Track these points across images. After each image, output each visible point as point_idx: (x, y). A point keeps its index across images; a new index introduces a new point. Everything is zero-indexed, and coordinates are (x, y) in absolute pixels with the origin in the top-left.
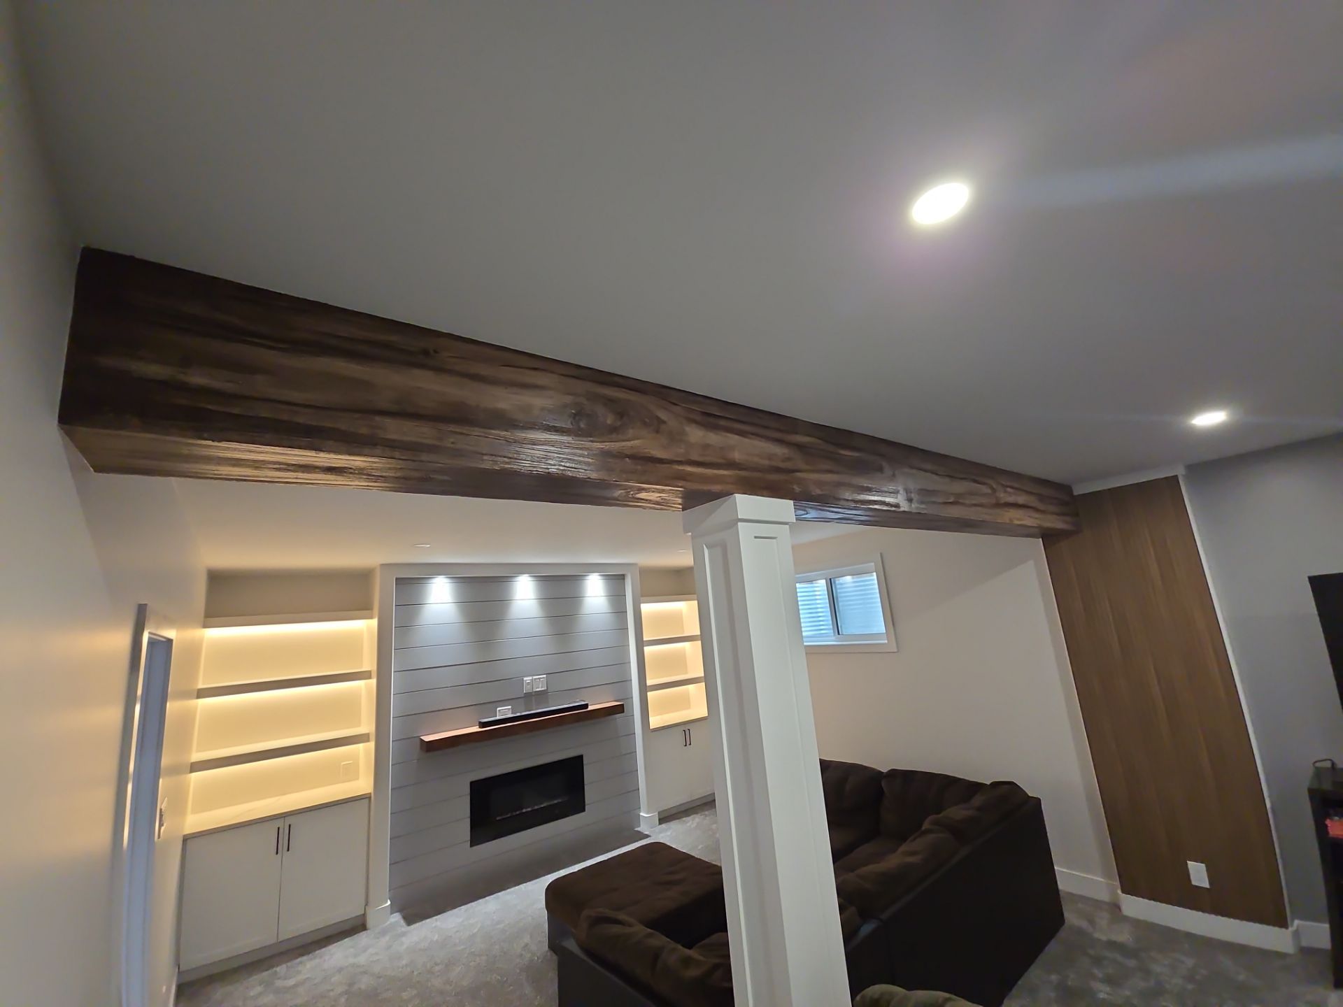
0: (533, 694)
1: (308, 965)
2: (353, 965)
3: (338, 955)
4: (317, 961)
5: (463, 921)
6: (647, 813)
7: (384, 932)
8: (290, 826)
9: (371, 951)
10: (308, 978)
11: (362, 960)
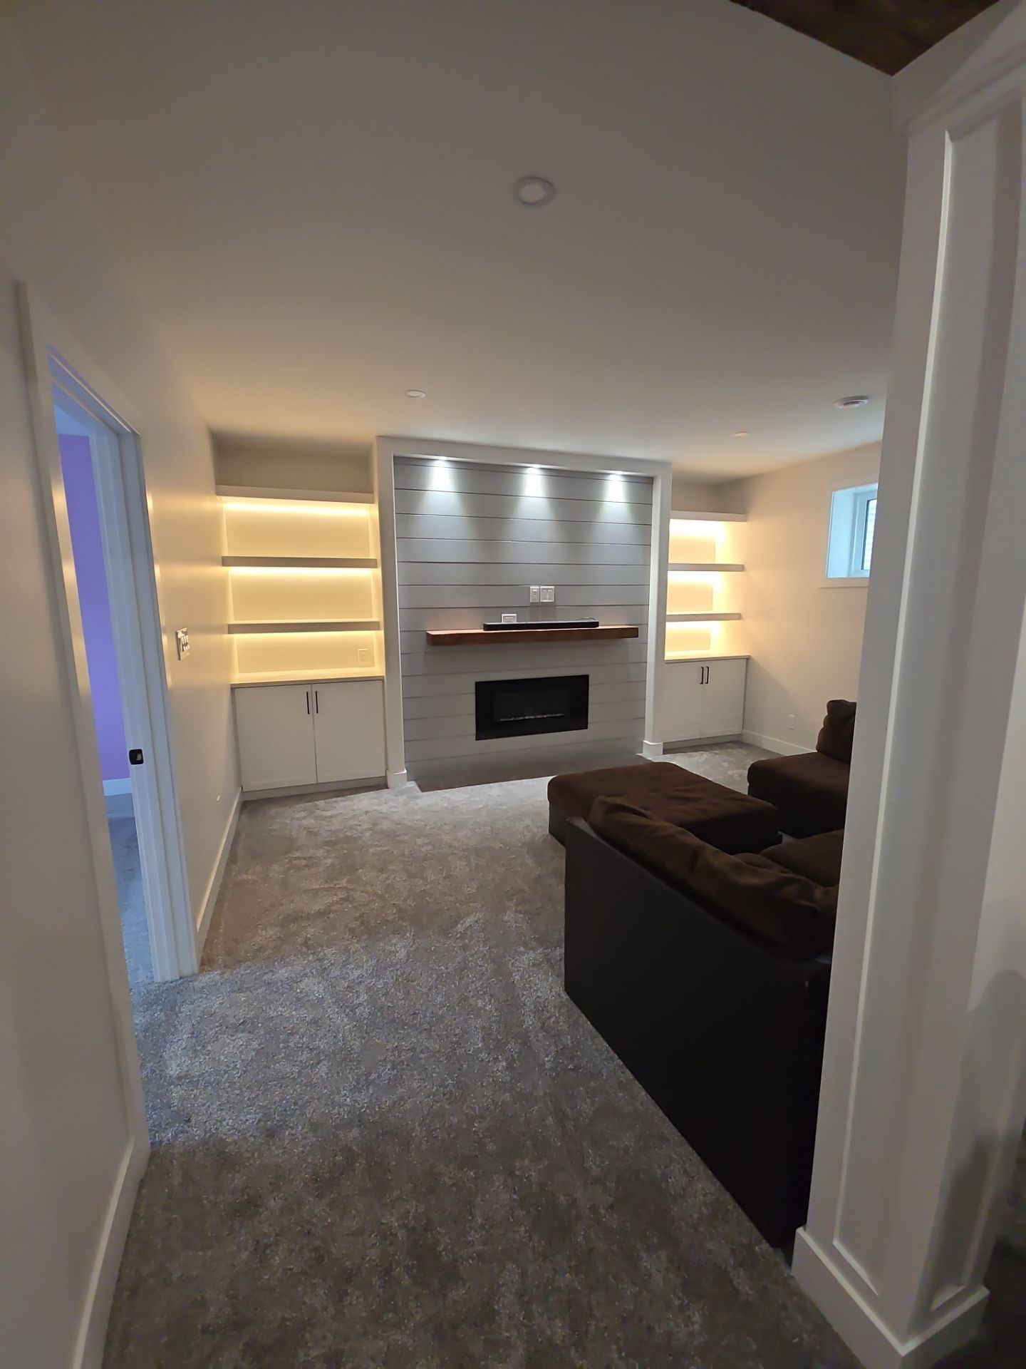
0: (540, 605)
1: (342, 804)
2: (376, 811)
3: (364, 802)
4: (348, 803)
5: (469, 798)
6: (652, 742)
7: (402, 793)
8: (316, 692)
9: (391, 803)
10: (340, 813)
11: (384, 808)
